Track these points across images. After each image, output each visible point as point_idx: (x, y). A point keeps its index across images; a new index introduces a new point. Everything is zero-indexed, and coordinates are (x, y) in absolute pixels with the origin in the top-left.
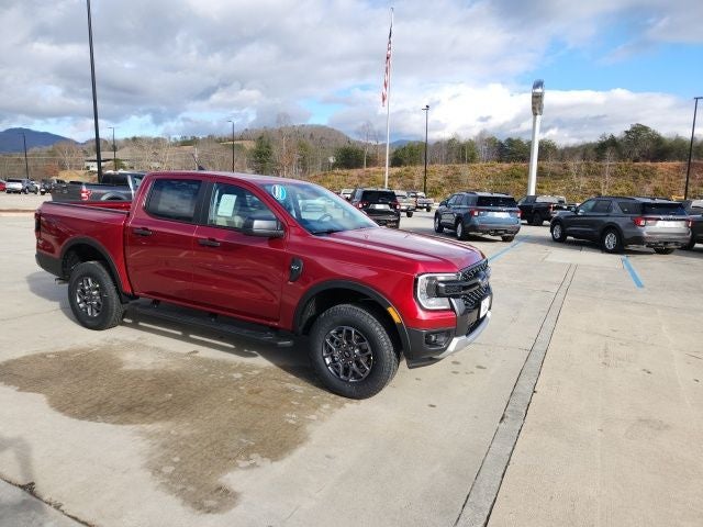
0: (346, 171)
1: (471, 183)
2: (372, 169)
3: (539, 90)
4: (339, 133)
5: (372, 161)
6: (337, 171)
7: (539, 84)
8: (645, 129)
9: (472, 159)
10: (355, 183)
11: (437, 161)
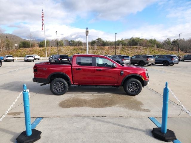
0: (25, 49)
1: (65, 52)
2: (34, 48)
3: (87, 30)
4: (17, 37)
5: (33, 46)
6: (22, 49)
7: (87, 29)
8: (100, 39)
9: (62, 45)
10: (29, 52)
11: (53, 46)
